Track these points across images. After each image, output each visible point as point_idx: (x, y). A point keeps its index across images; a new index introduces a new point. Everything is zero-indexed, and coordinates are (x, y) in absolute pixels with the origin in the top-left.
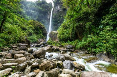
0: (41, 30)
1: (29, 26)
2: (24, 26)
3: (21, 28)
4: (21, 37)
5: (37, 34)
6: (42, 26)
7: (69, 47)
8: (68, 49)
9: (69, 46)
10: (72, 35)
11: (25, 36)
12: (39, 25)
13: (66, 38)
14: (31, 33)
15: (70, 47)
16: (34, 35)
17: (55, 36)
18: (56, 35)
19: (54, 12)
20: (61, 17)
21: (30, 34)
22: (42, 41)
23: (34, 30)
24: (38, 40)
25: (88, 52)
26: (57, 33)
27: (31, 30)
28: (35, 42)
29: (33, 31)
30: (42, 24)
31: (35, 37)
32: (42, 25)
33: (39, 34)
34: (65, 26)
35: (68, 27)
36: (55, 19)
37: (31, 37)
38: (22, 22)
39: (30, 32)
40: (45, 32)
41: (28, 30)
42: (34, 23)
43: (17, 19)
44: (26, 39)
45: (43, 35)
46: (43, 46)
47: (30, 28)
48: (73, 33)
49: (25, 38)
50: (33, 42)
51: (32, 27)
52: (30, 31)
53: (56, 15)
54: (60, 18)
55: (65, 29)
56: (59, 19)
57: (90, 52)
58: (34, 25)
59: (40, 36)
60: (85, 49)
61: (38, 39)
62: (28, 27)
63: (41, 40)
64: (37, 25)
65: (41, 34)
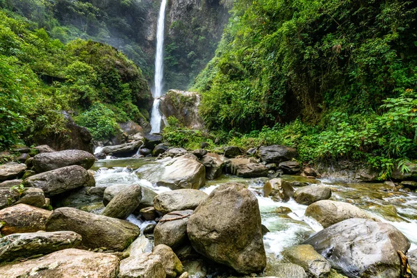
0: (127, 84)
1: (70, 67)
2: (50, 65)
3: (38, 71)
4: (43, 113)
5: (111, 100)
6: (130, 70)
7: (270, 156)
8: (269, 161)
9: (270, 148)
10: (270, 102)
11: (63, 108)
12: (118, 62)
13: (243, 116)
14: (87, 98)
15: (277, 154)
16: (102, 105)
17: (186, 110)
18: (191, 105)
19: (171, 12)
20: (198, 33)
21: (83, 103)
22: (135, 132)
23: (97, 85)
24: (119, 126)
25: (370, 173)
26: (195, 99)
27: (83, 85)
28: (108, 137)
29: (92, 90)
30: (128, 61)
31: (106, 115)
32: (128, 65)
33: (120, 101)
34: (230, 67)
35: (242, 73)
36: (177, 41)
37: (86, 114)
38: (39, 47)
39: (82, 94)
40: (142, 96)
41: (71, 83)
42: (92, 53)
43: (8, 29)
44: (69, 125)
45: (136, 108)
46: (144, 150)
47: (78, 74)
48: (277, 92)
49: (63, 116)
50: (99, 138)
51: (86, 73)
52: (82, 88)
53: (181, 26)
54: (196, 41)
55: (232, 78)
56: (192, 42)
57: (383, 176)
58: (97, 62)
59: (127, 109)
60: (351, 160)
61: (118, 122)
62: (69, 73)
63: (131, 125)
64: (109, 63)
65: (129, 103)
